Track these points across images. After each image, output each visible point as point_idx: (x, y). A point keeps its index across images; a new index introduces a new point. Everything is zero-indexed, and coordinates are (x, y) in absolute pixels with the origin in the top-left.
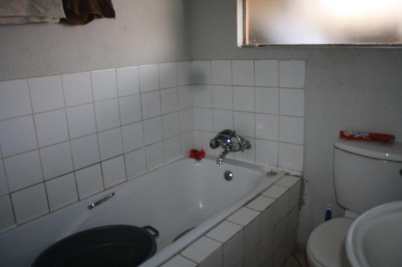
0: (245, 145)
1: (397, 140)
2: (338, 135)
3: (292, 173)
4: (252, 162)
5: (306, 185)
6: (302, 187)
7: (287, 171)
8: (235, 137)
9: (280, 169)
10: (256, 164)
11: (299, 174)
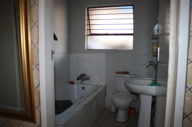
0: (88, 79)
1: (130, 73)
2: (115, 73)
3: (103, 85)
4: (90, 84)
5: (107, 88)
6: (106, 89)
7: (102, 85)
8: (86, 76)
9: (99, 84)
10: (92, 84)
11: (105, 85)
